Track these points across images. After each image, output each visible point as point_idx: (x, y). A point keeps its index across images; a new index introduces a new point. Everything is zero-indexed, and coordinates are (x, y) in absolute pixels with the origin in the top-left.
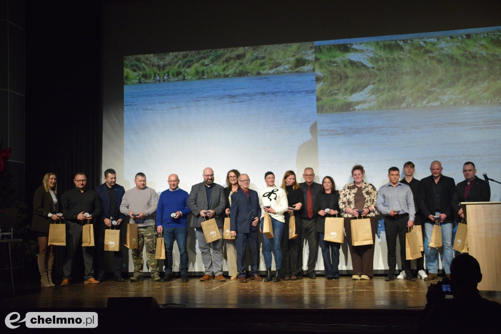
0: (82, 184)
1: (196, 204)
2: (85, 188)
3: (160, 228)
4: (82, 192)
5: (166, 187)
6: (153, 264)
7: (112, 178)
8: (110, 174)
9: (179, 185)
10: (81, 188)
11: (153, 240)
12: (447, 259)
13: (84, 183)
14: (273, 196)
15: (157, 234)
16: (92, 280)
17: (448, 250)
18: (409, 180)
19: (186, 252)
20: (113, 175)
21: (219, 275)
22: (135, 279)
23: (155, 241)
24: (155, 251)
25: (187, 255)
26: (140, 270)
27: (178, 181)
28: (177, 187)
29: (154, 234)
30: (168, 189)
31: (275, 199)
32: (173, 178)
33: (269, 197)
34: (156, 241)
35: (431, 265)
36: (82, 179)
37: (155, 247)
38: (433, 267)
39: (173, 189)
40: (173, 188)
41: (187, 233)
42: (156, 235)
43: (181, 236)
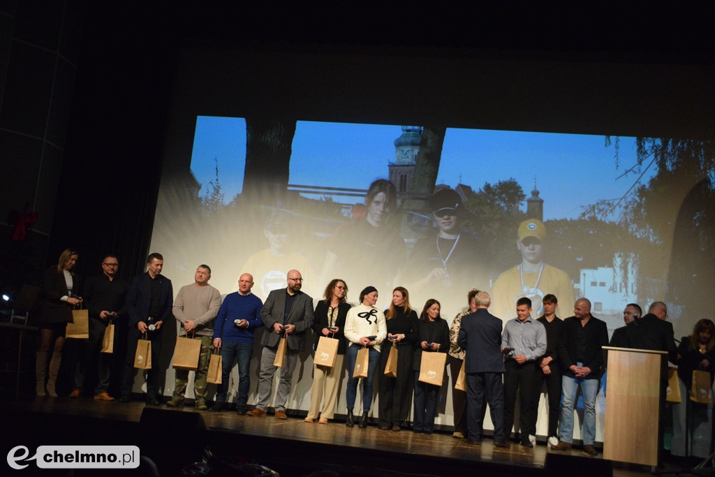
0: (113, 269)
1: (270, 314)
2: (117, 275)
3: (217, 341)
4: (111, 279)
5: (235, 288)
6: (201, 387)
7: (158, 265)
8: (155, 259)
9: (251, 289)
10: (110, 274)
11: (207, 356)
12: (587, 426)
13: (116, 268)
14: (372, 318)
15: (213, 348)
16: (105, 395)
17: (590, 414)
18: (550, 319)
19: (248, 377)
20: (159, 260)
21: (280, 411)
22: (173, 404)
23: (208, 357)
24: (207, 370)
25: (249, 380)
26: (181, 393)
27: (251, 283)
28: (249, 290)
29: (210, 347)
30: (237, 292)
31: (376, 322)
32: (246, 278)
33: (367, 319)
34: (210, 356)
35: (564, 431)
36: (113, 262)
37: (208, 366)
38: (567, 434)
39: (243, 292)
40: (243, 290)
41: (252, 352)
42: (211, 350)
43: (243, 355)
